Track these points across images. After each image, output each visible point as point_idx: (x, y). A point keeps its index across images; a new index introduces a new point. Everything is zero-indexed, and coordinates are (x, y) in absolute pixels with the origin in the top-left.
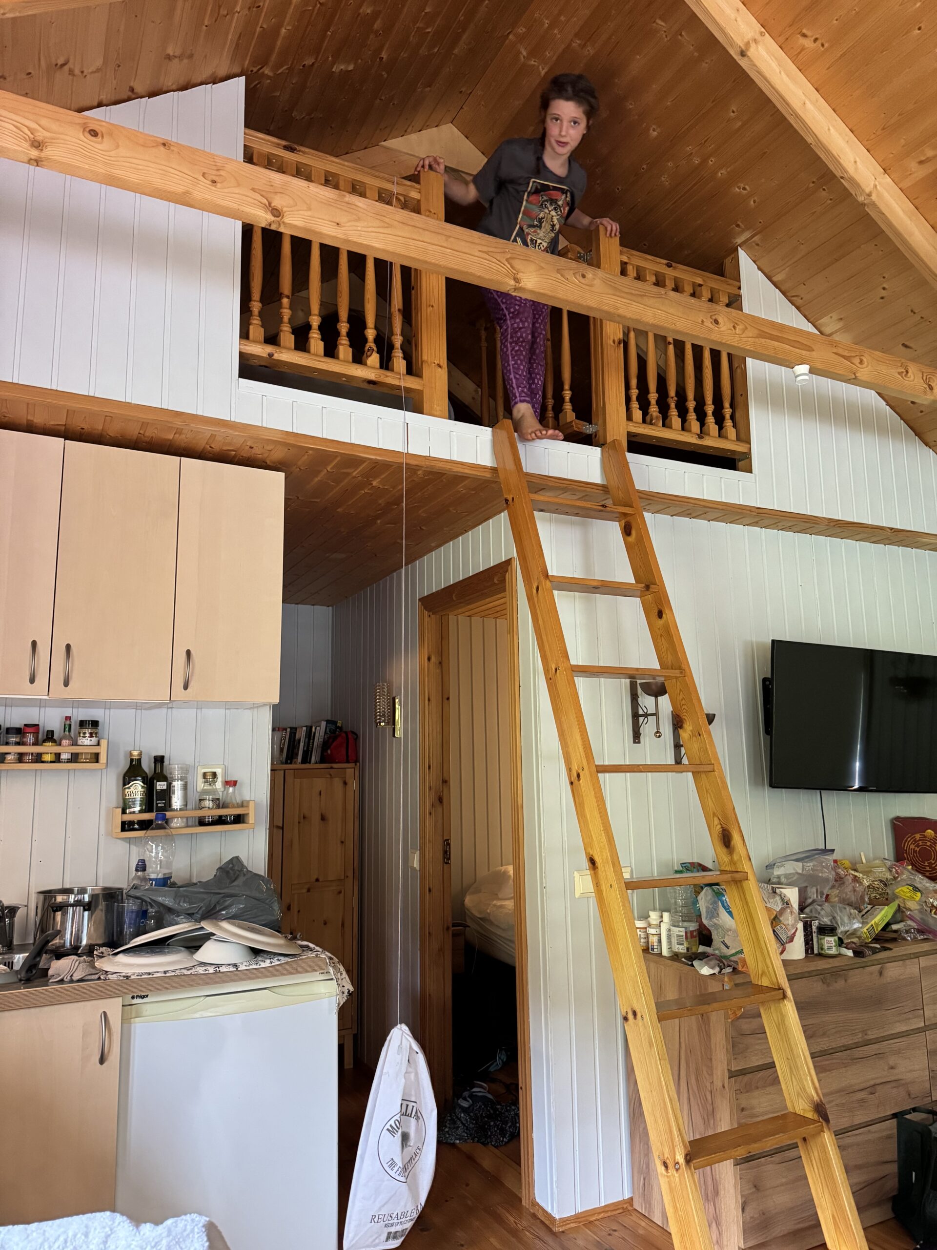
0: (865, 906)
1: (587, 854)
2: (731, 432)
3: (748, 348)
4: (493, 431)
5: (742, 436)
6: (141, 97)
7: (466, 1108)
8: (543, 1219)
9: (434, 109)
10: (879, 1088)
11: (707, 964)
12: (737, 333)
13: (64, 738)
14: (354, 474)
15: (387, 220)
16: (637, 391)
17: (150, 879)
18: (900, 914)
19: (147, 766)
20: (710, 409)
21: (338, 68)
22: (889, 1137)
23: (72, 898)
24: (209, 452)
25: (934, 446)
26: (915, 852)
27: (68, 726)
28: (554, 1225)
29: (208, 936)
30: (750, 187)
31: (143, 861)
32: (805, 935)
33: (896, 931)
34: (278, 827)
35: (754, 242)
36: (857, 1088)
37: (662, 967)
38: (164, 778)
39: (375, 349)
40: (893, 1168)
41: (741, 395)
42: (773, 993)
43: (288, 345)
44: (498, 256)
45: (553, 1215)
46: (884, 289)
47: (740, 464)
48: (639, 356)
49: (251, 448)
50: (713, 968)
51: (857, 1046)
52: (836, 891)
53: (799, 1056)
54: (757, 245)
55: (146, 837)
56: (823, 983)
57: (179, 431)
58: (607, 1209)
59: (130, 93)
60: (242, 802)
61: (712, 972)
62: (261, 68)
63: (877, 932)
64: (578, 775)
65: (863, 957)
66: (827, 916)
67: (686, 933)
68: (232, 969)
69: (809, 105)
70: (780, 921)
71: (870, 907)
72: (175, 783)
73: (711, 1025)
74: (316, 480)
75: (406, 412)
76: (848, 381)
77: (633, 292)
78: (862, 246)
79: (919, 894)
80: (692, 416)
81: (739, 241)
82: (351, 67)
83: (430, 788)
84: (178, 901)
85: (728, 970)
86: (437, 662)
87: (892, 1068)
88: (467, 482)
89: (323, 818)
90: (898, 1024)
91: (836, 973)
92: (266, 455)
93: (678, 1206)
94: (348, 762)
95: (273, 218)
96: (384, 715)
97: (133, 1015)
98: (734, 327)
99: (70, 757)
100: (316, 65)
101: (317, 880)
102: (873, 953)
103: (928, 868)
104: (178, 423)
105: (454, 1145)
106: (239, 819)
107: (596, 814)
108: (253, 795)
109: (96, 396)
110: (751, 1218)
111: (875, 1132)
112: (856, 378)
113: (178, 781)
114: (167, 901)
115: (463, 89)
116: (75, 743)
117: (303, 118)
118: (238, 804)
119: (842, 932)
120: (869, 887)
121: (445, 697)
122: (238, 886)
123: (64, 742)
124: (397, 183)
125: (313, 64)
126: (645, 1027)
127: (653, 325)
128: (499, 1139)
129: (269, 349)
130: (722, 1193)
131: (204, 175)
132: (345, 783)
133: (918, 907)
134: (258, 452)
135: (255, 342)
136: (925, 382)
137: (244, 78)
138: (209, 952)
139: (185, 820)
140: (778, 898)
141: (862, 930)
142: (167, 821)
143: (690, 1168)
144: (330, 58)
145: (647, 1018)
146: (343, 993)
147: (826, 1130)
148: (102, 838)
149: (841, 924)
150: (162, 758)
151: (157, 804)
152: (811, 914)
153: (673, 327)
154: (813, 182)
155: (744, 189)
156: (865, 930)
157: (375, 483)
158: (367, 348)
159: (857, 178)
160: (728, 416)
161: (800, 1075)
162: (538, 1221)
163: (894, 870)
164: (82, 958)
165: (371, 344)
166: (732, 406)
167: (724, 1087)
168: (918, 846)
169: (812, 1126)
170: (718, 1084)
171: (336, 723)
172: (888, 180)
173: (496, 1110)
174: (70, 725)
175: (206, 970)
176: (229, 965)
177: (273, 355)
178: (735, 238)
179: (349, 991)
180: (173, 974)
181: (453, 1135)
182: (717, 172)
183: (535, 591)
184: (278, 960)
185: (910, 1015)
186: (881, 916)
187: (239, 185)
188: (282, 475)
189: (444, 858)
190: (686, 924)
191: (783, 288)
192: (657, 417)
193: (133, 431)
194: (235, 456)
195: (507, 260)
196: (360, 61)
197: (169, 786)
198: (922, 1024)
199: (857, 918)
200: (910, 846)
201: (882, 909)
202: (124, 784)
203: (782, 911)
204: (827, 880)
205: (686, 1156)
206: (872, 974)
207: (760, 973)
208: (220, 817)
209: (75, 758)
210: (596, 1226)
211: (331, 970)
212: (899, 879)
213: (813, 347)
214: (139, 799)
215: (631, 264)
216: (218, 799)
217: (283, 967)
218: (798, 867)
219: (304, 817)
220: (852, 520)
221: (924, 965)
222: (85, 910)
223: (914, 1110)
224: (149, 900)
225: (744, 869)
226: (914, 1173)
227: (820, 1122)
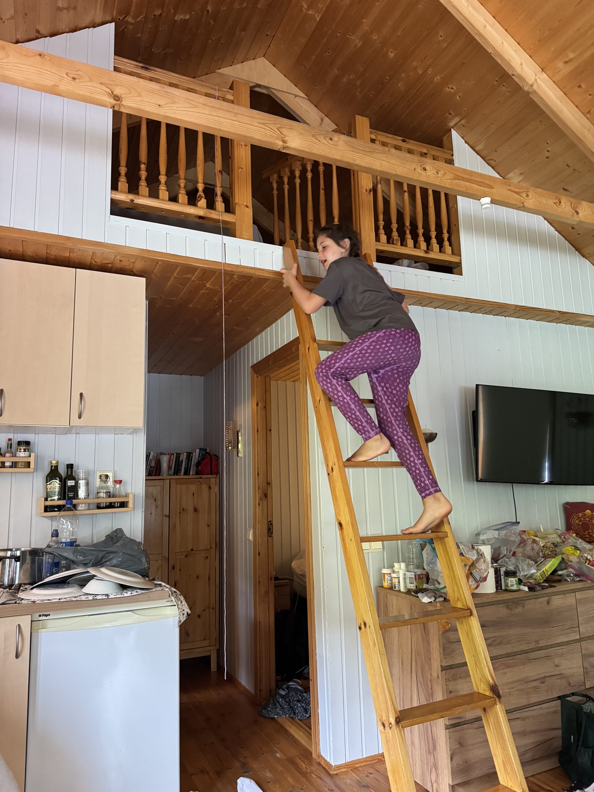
0: (540, 559)
1: (337, 520)
2: (448, 249)
3: (447, 186)
4: (283, 249)
5: (456, 251)
6: (45, 37)
7: (284, 695)
8: (324, 765)
9: (250, 47)
10: (548, 679)
11: (426, 595)
12: (439, 176)
13: (7, 452)
14: (193, 278)
15: (194, 103)
16: (383, 223)
17: (62, 543)
18: (564, 564)
19: (62, 470)
20: (433, 234)
21: (179, 17)
22: (555, 712)
23: (9, 554)
24: (95, 265)
25: (589, 257)
26: (579, 525)
27: (10, 445)
28: (331, 770)
29: (93, 577)
30: (456, 87)
31: (57, 531)
32: (495, 577)
33: (560, 575)
34: (166, 516)
35: (461, 124)
36: (532, 679)
37: (400, 599)
38: (73, 478)
39: (203, 196)
40: (559, 733)
41: (455, 225)
42: (463, 612)
43: (144, 194)
44: (271, 126)
45: (331, 763)
46: (548, 151)
47: (455, 270)
48: (384, 198)
49: (121, 261)
50: (430, 598)
51: (532, 650)
52: (520, 550)
53: (480, 653)
54: (464, 126)
55: (61, 517)
56: (508, 608)
57: (71, 251)
58: (367, 759)
59: (37, 34)
60: (126, 494)
61: (429, 600)
62: (125, 17)
63: (547, 576)
64: (332, 469)
65: (535, 591)
66: (512, 565)
67: (415, 576)
68: (104, 597)
69: (488, 27)
70: (476, 567)
71: (543, 559)
72: (80, 482)
73: (430, 635)
74: (169, 284)
75: (223, 236)
76: (518, 208)
77: (366, 149)
78: (532, 123)
79: (578, 552)
80: (421, 239)
81: (452, 124)
82: (187, 17)
83: (259, 488)
84: (76, 555)
85: (441, 599)
86: (263, 407)
87: (557, 666)
88: (268, 283)
89: (196, 510)
90: (561, 636)
91: (516, 602)
92: (131, 266)
93: (391, 752)
94: (212, 474)
95: (115, 102)
96: (231, 443)
97: (40, 627)
98: (437, 173)
99: (11, 465)
100: (164, 15)
101: (192, 550)
102: (542, 589)
103: (587, 536)
104: (69, 244)
105: (274, 718)
106: (123, 505)
107: (343, 494)
108: (133, 489)
109: (14, 227)
110: (457, 764)
111: (546, 708)
112: (524, 206)
113: (82, 479)
114: (71, 556)
115: (268, 33)
116: (14, 455)
117: (160, 52)
118: (123, 495)
119: (522, 576)
120: (543, 547)
121: (268, 429)
122: (117, 546)
123: (7, 455)
124: (218, 90)
125: (161, 14)
126: (371, 633)
127: (380, 171)
128: (303, 715)
129: (131, 197)
130: (438, 748)
131: (67, 74)
132: (210, 488)
133: (577, 560)
134: (126, 264)
135: (122, 192)
136: (573, 209)
137: (114, 24)
138: (92, 587)
139: (87, 505)
140: (475, 552)
141: (536, 574)
142: (75, 507)
143: (399, 727)
144: (172, 11)
145: (372, 627)
146: (183, 614)
147: (498, 703)
148: (34, 517)
149: (522, 570)
150: (72, 465)
151: (68, 495)
152: (501, 564)
153: (394, 172)
154: (497, 81)
155: (452, 88)
156: (538, 574)
157: (208, 285)
158: (198, 196)
159: (523, 75)
160: (446, 239)
161: (481, 667)
162: (321, 767)
163: (563, 537)
164: (6, 590)
165: (201, 193)
166: (449, 232)
167: (438, 677)
168: (580, 521)
169: (488, 701)
170: (435, 675)
171: (206, 450)
172: (545, 76)
173: (303, 697)
174: (11, 444)
175: (87, 598)
176: (103, 595)
177: (134, 200)
178: (449, 123)
179: (188, 613)
180: (65, 600)
181: (273, 712)
182: (434, 79)
183: (307, 351)
184: (136, 592)
185: (569, 631)
186: (550, 565)
187: (91, 80)
188: (143, 280)
189: (268, 533)
190: (416, 570)
191: (482, 155)
192: (397, 240)
193: (42, 252)
194: (112, 267)
195: (277, 129)
196: (193, 12)
197: (77, 483)
198: (578, 637)
199: (533, 566)
200: (575, 521)
201: (551, 561)
202: (47, 482)
203: (478, 560)
204: (514, 542)
205: (396, 718)
206: (542, 603)
207: (456, 599)
208: (111, 503)
209: (14, 465)
210: (359, 771)
211: (173, 599)
212: (566, 543)
213: (493, 185)
214: (57, 492)
215: (378, 140)
216: (109, 492)
217: (140, 596)
218: (496, 534)
219: (183, 510)
220: (532, 306)
221: (579, 598)
222: (16, 561)
223: (573, 694)
224: (57, 555)
225: (445, 529)
226: (572, 737)
227: (494, 698)
